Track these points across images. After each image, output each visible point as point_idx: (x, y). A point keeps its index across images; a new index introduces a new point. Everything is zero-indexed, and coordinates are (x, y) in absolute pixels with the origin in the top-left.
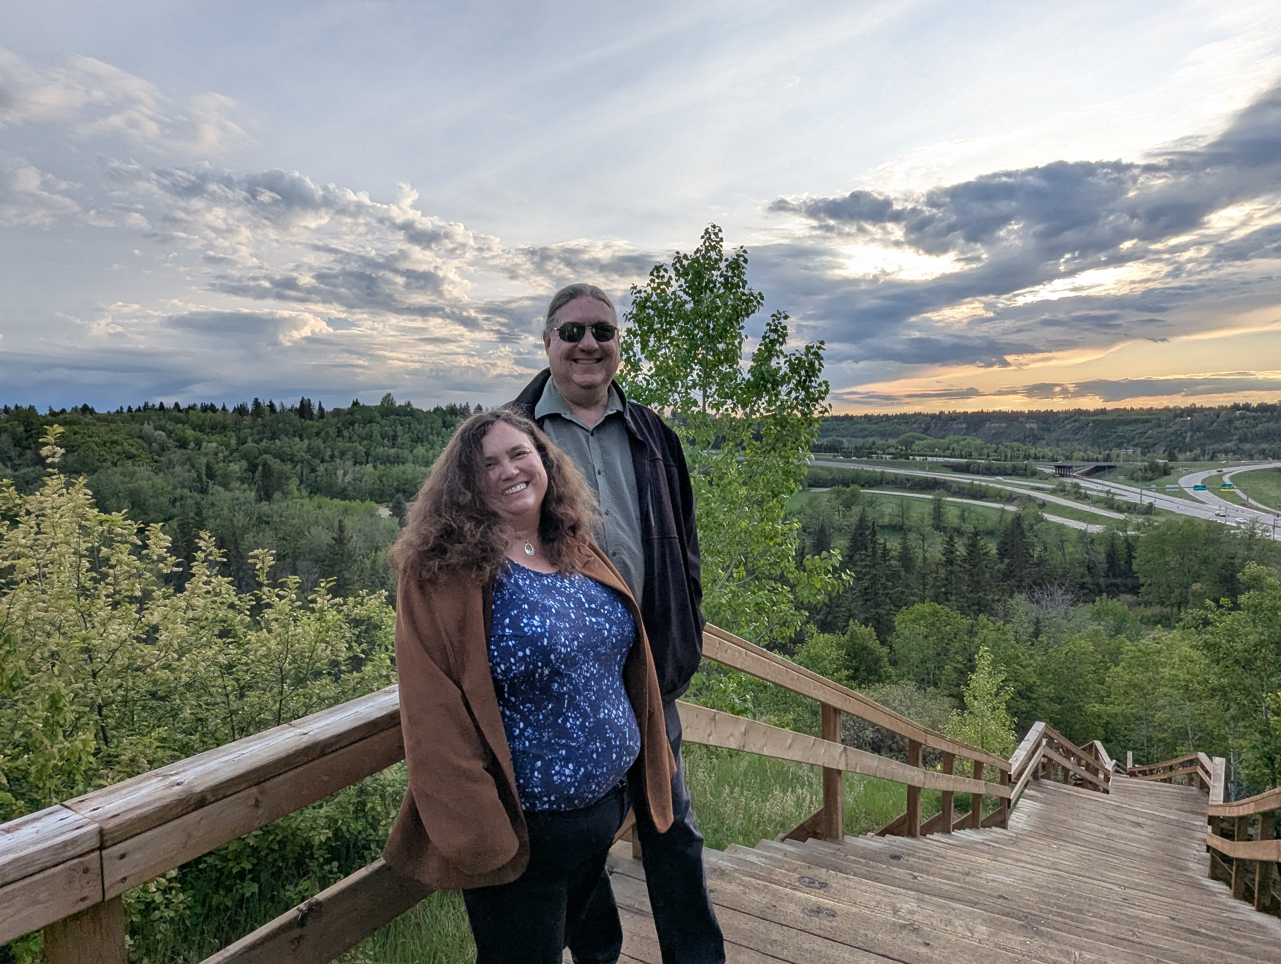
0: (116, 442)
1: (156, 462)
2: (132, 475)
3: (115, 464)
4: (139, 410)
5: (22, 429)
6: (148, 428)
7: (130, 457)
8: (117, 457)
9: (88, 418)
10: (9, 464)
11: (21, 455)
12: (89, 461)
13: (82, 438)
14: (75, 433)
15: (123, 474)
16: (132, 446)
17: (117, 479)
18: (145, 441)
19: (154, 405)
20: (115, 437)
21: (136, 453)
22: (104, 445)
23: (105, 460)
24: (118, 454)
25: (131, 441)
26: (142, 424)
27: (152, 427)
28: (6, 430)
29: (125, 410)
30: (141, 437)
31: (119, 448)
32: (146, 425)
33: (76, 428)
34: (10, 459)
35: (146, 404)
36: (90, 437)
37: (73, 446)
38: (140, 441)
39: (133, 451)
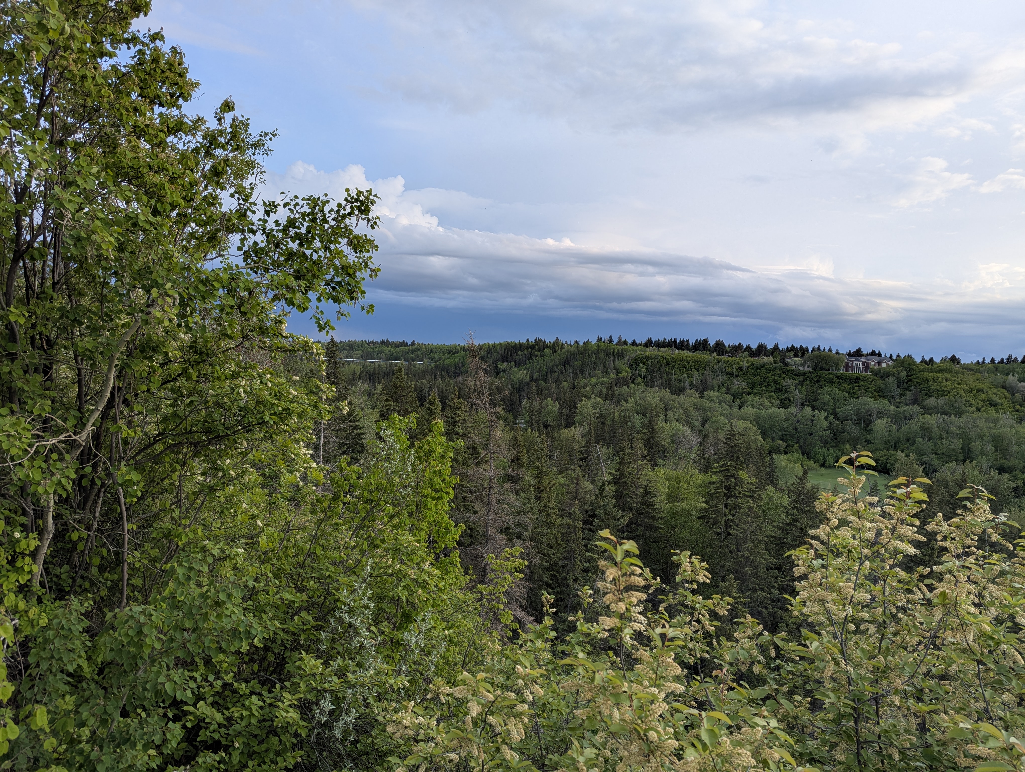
0: (979, 390)
1: (1018, 411)
2: (995, 421)
3: (979, 410)
4: (1002, 361)
5: (904, 374)
6: (1012, 379)
7: (993, 404)
8: (981, 404)
9: (957, 367)
10: (892, 401)
11: (901, 395)
12: (957, 405)
13: (952, 384)
14: (946, 380)
15: (987, 420)
16: (996, 395)
17: (981, 424)
18: (1008, 391)
19: (1016, 358)
20: (981, 386)
21: (998, 400)
22: (971, 392)
23: (971, 405)
24: (983, 401)
25: (995, 391)
26: (1007, 374)
27: (1016, 378)
28: (893, 374)
29: (988, 361)
30: (1003, 387)
31: (983, 396)
32: (1010, 377)
33: (948, 376)
34: (893, 397)
35: (1010, 357)
36: (959, 384)
37: (944, 391)
38: (1004, 390)
39: (997, 399)
